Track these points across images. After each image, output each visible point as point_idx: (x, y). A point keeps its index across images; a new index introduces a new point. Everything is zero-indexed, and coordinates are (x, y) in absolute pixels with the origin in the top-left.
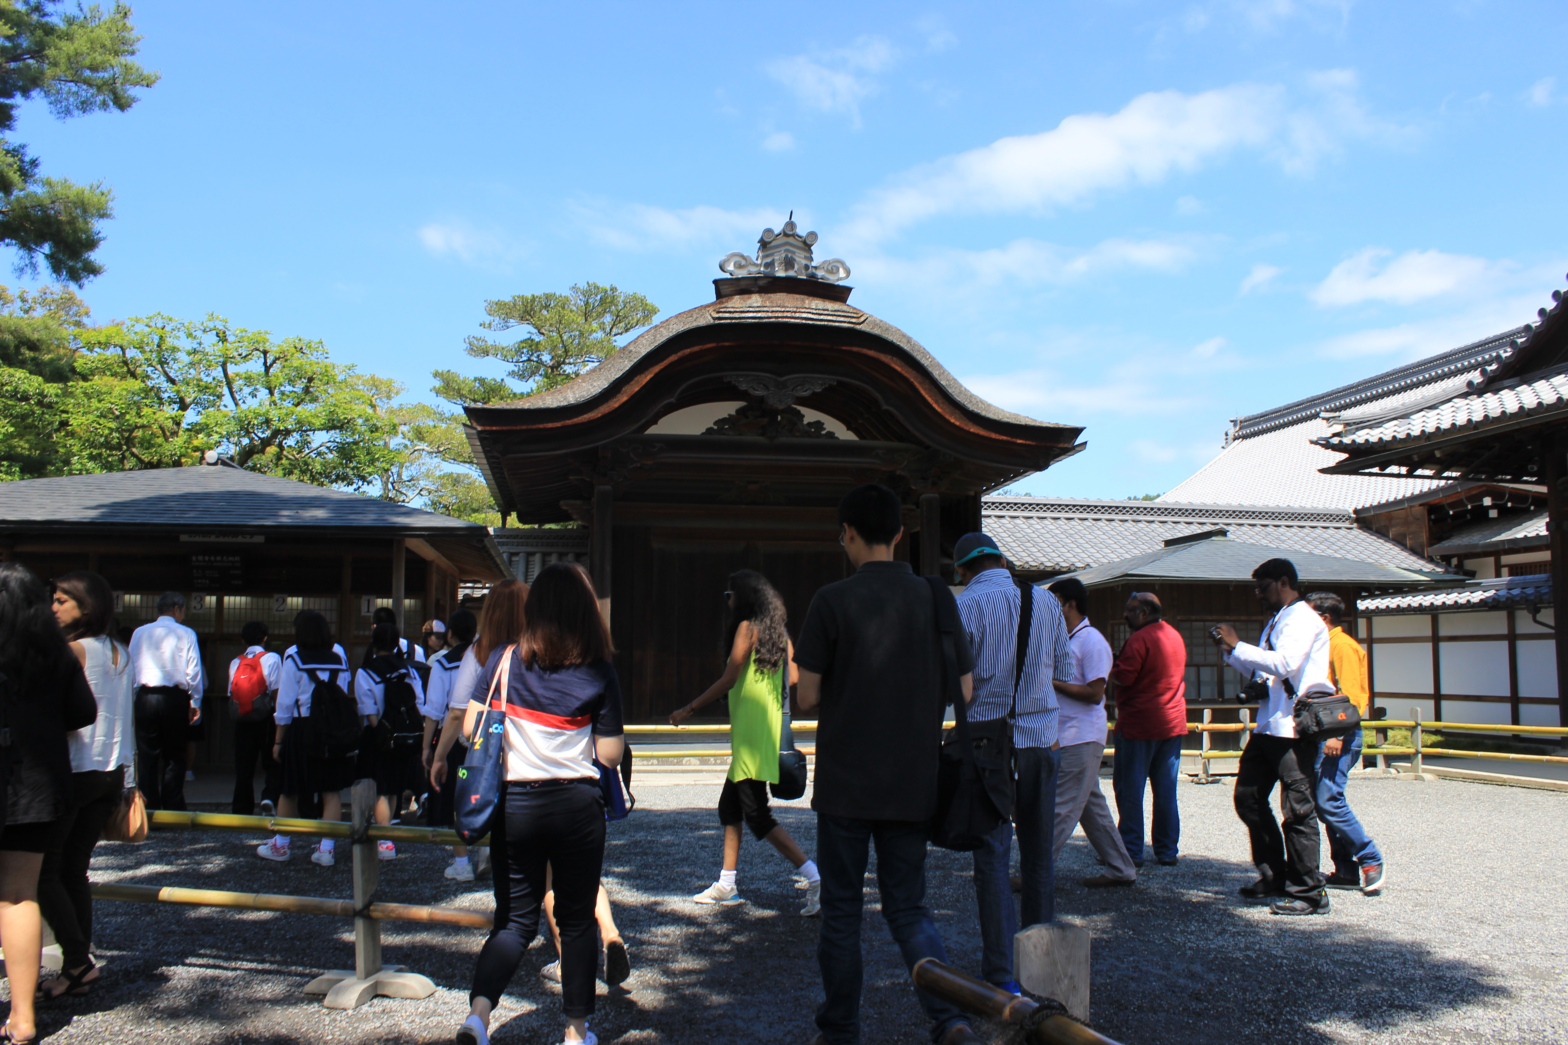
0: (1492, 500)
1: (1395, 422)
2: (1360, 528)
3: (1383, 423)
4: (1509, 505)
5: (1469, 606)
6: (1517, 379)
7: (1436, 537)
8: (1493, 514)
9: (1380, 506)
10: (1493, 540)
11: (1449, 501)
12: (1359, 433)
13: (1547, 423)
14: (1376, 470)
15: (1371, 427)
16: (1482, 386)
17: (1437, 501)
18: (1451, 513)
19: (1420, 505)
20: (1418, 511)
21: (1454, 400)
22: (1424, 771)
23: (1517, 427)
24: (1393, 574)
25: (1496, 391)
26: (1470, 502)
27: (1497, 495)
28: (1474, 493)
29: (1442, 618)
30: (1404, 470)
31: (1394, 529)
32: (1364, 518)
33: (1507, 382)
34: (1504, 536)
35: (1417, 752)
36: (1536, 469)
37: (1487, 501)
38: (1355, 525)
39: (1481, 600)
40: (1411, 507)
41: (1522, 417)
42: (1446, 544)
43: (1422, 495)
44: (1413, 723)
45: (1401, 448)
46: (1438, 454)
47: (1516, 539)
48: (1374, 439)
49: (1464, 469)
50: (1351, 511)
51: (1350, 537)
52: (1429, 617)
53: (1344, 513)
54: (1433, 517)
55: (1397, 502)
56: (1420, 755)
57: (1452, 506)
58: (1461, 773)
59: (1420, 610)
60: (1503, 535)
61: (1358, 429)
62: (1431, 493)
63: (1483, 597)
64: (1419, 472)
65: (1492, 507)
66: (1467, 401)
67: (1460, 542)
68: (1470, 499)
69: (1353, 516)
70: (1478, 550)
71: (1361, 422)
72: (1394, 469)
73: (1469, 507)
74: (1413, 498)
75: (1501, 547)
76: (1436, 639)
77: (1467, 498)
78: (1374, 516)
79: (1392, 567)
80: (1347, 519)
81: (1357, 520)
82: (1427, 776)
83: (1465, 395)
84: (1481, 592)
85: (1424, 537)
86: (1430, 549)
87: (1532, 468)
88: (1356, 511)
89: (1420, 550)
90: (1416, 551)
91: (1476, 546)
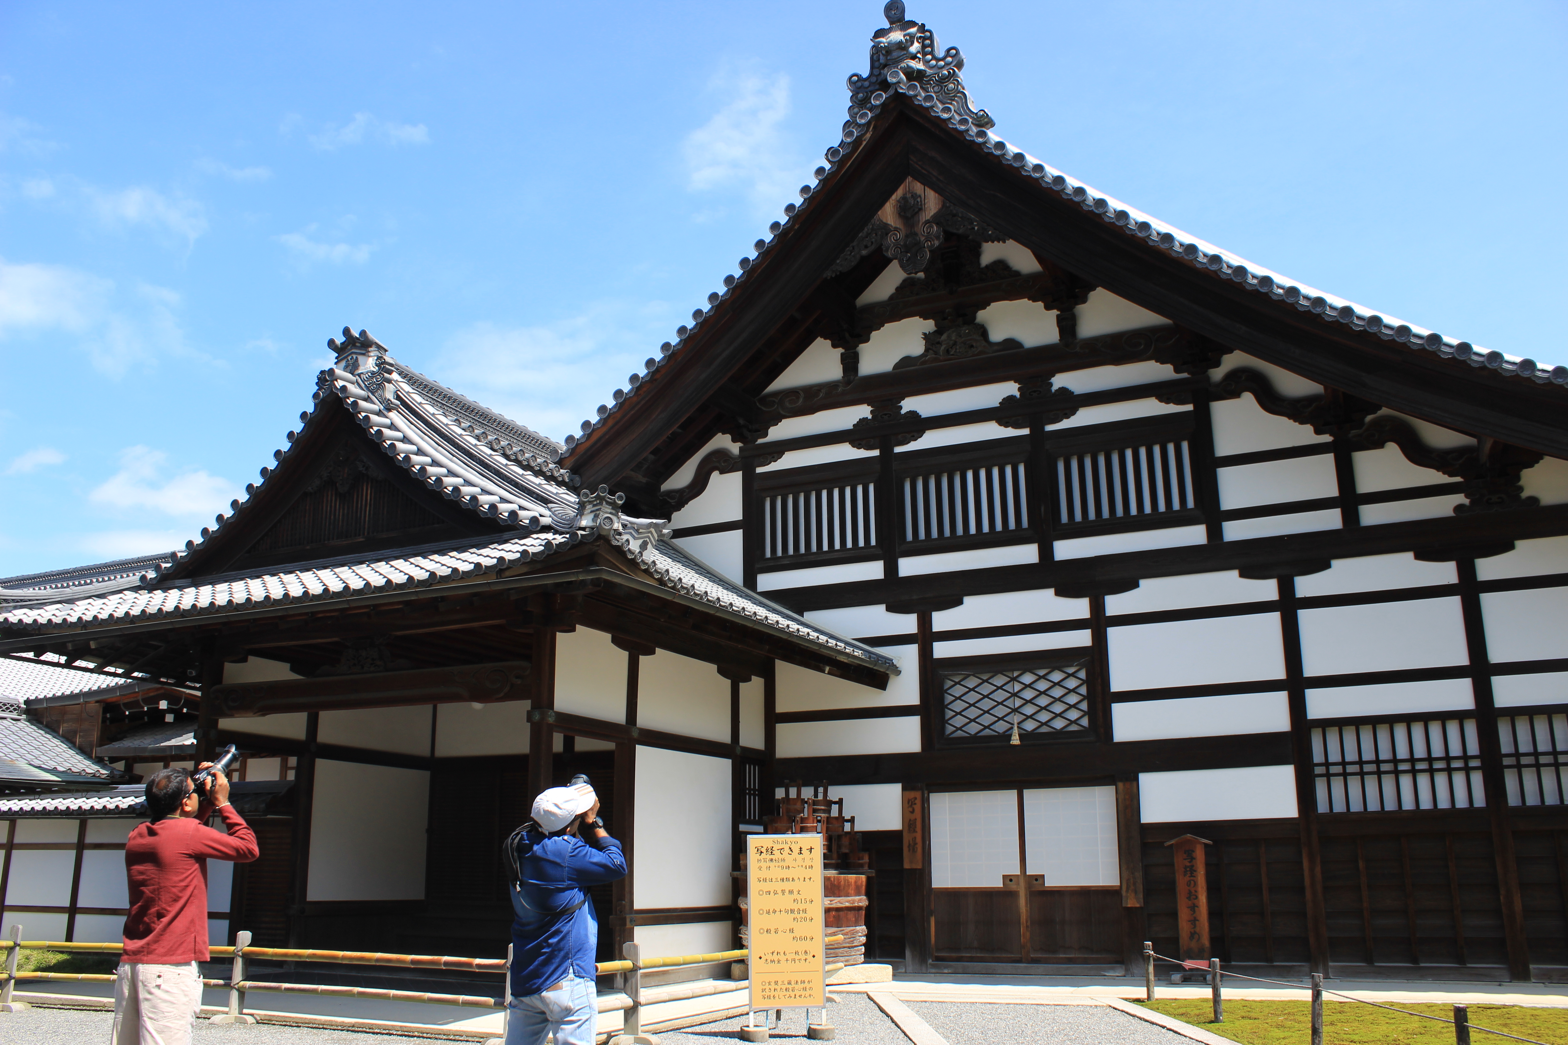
0: (168, 704)
1: (59, 606)
2: (29, 721)
3: (45, 604)
4: (185, 710)
5: (118, 812)
6: (190, 580)
7: (107, 738)
8: (169, 718)
9: (55, 698)
10: (162, 744)
11: (126, 701)
12: (15, 612)
13: (200, 626)
14: (31, 655)
15: (31, 607)
16: (155, 582)
17: (114, 700)
18: (127, 713)
19: (97, 702)
20: (94, 708)
21: (124, 592)
22: (15, 999)
23: (170, 627)
24: (21, 771)
25: (165, 590)
26: (147, 704)
27: (173, 699)
28: (152, 694)
29: (91, 823)
30: (63, 659)
31: (65, 725)
32: (36, 709)
33: (178, 582)
34: (174, 742)
35: (10, 977)
36: (194, 674)
37: (163, 705)
38: (24, 716)
39: (130, 806)
40: (86, 702)
41: (177, 617)
42: (117, 745)
43: (100, 691)
44: (11, 943)
45: (56, 633)
46: (93, 645)
47: (184, 746)
48: (28, 620)
49: (128, 666)
50: (22, 700)
51: (14, 729)
52: (76, 823)
53: (13, 702)
54: (108, 715)
55: (73, 696)
56: (13, 981)
57: (128, 706)
58: (61, 999)
59: (68, 813)
60: (173, 740)
61: (15, 608)
62: (109, 690)
63: (133, 803)
64: (79, 663)
65: (169, 711)
66: (137, 595)
67: (131, 744)
68: (147, 701)
69: (23, 706)
70: (147, 754)
71: (22, 601)
72: (49, 656)
73: (146, 709)
74: (90, 693)
75: (168, 753)
76: (81, 847)
77: (143, 700)
78: (46, 708)
79: (23, 765)
80: (15, 709)
81: (27, 712)
82: (16, 1006)
83: (135, 589)
84: (133, 798)
85: (95, 736)
86: (99, 749)
87: (191, 673)
88: (27, 702)
89: (88, 750)
90: (84, 751)
91: (145, 749)
